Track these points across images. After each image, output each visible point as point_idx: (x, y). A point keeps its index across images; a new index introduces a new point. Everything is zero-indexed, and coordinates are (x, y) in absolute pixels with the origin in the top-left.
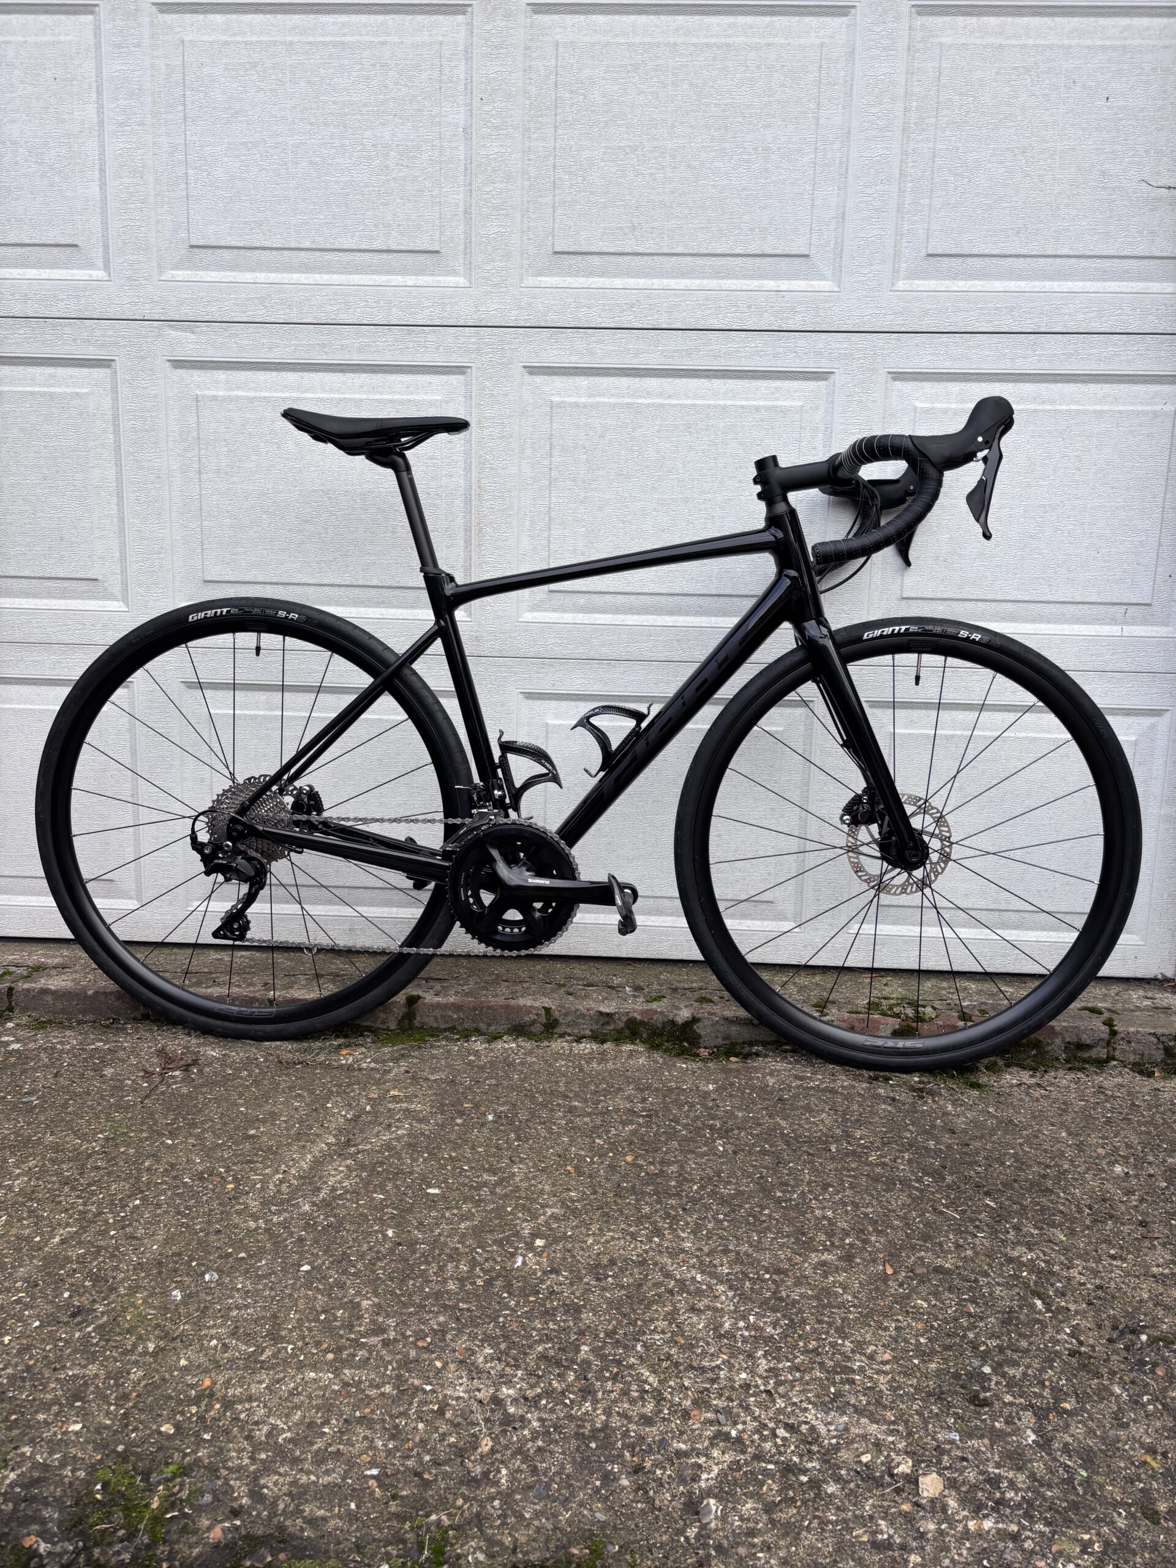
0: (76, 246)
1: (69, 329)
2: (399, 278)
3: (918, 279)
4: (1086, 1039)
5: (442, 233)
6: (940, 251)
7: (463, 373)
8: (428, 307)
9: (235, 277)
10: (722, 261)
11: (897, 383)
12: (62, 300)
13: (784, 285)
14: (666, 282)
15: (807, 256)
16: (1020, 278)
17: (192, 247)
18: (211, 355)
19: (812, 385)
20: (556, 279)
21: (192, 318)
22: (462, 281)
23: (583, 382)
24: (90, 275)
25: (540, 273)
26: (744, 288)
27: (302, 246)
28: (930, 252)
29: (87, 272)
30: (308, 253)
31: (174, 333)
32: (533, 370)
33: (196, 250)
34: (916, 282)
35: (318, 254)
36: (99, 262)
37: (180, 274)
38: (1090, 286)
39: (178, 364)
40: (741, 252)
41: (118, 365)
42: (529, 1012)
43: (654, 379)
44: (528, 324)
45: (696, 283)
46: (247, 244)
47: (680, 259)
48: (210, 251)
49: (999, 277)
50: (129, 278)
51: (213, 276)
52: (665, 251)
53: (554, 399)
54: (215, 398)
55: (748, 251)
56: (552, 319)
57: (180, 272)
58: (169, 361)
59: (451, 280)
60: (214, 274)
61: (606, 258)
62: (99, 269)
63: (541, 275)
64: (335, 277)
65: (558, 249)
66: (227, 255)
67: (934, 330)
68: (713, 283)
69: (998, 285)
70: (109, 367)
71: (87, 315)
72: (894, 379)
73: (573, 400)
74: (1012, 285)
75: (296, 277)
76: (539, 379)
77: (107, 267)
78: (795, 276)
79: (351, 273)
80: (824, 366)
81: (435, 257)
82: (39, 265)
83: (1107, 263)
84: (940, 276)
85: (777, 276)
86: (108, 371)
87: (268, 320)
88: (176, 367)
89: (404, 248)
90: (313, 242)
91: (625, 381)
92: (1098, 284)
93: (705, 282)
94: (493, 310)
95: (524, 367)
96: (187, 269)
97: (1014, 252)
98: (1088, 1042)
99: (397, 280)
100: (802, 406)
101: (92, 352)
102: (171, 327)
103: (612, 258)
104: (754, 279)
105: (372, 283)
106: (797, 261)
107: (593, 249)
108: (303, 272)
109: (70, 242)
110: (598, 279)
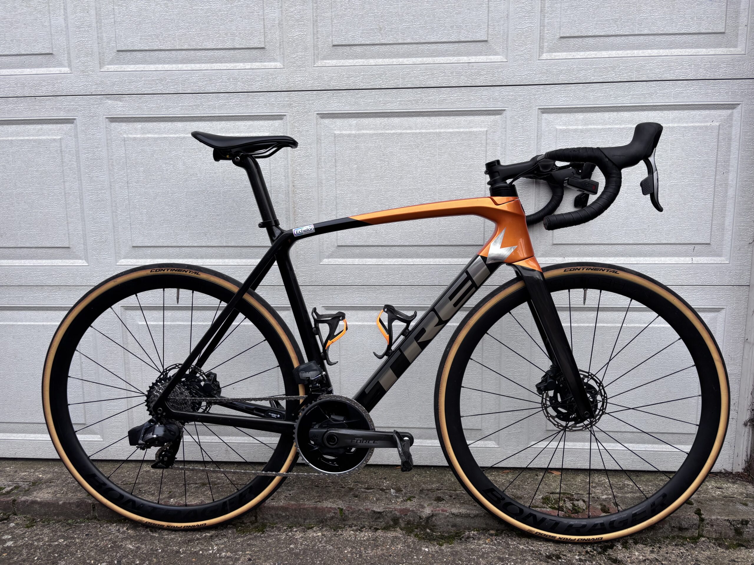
0: (51, 54)
1: (49, 103)
2: (242, 64)
3: (555, 52)
4: (685, 524)
5: (265, 37)
6: (568, 35)
7: (282, 119)
8: (258, 81)
9: (144, 68)
10: (434, 46)
11: (544, 115)
12: (44, 86)
13: (473, 59)
14: (401, 60)
15: (486, 41)
16: (618, 49)
17: (118, 51)
18: (132, 113)
19: (492, 118)
20: (335, 61)
21: (120, 93)
22: (279, 65)
23: (353, 121)
24: (60, 71)
25: (324, 58)
26: (449, 62)
27: (183, 48)
28: (562, 35)
29: (58, 69)
30: (187, 52)
31: (110, 102)
32: (323, 116)
33: (121, 53)
34: (554, 54)
35: (193, 52)
36: (66, 63)
37: (112, 68)
38: (662, 52)
39: (113, 120)
40: (446, 40)
41: (78, 122)
42: (329, 512)
43: (396, 119)
44: (319, 89)
45: (419, 60)
46: (151, 48)
47: (409, 46)
48: (129, 53)
49: (606, 49)
50: (83, 71)
51: (131, 67)
52: (400, 41)
53: (336, 132)
54: (135, 139)
55: (450, 40)
56: (333, 84)
57: (112, 66)
58: (107, 118)
59: (272, 64)
60: (132, 66)
61: (365, 47)
62: (65, 67)
63: (326, 59)
64: (203, 65)
65: (336, 43)
66: (139, 55)
67: (566, 82)
68: (430, 60)
69: (605, 54)
70: (73, 123)
71: (59, 93)
72: (543, 113)
73: (348, 132)
74: (614, 53)
75: (180, 66)
76: (327, 121)
77: (70, 66)
78: (480, 53)
79: (212, 63)
80: (498, 106)
81: (262, 51)
82: (30, 66)
83: (672, 38)
84: (568, 50)
85: (468, 54)
86: (72, 125)
87: (164, 92)
88: (112, 122)
89: (243, 47)
90: (189, 45)
91: (378, 120)
92: (667, 51)
93: (425, 59)
94: (297, 81)
95: (318, 114)
96: (116, 64)
97: (614, 33)
98: (686, 526)
99: (241, 65)
100: (487, 131)
101: (62, 115)
102: (107, 98)
103: (368, 47)
104: (454, 56)
105: (225, 68)
106: (479, 45)
107: (356, 42)
108: (184, 63)
109: (48, 52)
110: (360, 60)
